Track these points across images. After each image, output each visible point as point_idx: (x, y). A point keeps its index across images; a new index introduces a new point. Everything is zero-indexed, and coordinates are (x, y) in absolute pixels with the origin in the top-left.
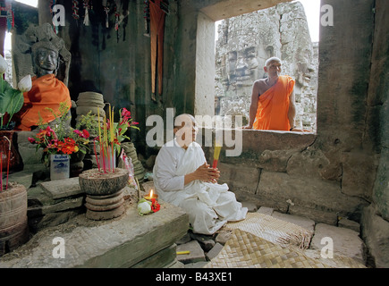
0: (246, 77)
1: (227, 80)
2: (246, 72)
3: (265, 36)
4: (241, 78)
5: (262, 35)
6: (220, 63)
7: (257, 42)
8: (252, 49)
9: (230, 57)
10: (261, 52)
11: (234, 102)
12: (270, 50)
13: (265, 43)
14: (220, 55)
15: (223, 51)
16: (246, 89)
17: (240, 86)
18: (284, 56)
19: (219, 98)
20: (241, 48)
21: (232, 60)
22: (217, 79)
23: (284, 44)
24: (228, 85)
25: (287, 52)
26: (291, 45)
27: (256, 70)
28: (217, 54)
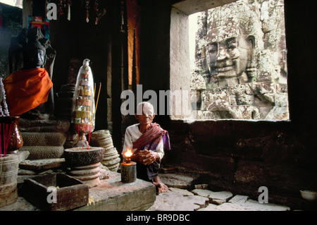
0: (228, 68)
1: (208, 72)
2: (228, 63)
3: (246, 26)
4: (223, 69)
5: (242, 25)
6: (200, 55)
7: (238, 32)
8: (233, 39)
9: (210, 48)
10: (242, 42)
11: (215, 95)
12: (251, 40)
13: (246, 33)
14: (200, 47)
15: (203, 42)
16: (228, 80)
17: (223, 78)
18: (267, 45)
19: (200, 91)
20: (221, 39)
21: (211, 51)
22: (197, 72)
23: (266, 32)
24: (209, 77)
25: (270, 41)
26: (273, 33)
27: (238, 60)
28: (197, 47)
